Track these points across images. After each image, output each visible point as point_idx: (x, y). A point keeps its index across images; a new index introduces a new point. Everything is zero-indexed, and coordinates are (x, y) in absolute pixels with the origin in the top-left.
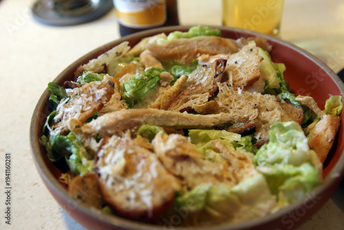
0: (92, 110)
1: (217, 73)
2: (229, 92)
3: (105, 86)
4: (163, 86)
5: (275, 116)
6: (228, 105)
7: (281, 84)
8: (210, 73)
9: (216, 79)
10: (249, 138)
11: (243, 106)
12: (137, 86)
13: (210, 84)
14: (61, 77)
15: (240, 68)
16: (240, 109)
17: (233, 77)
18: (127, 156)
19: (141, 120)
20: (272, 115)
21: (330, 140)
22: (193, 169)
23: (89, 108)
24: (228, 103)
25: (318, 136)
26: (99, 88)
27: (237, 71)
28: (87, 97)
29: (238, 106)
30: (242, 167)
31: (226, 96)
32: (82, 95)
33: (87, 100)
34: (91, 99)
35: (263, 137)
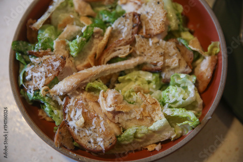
0: (53, 77)
1: (134, 25)
2: (143, 43)
3: (59, 59)
4: (96, 38)
5: (175, 62)
6: (143, 53)
7: (179, 25)
8: (129, 24)
9: (134, 30)
10: (157, 75)
11: (153, 54)
12: (79, 48)
13: (129, 33)
14: (18, 33)
15: (150, 19)
16: (151, 56)
17: (146, 27)
18: (84, 114)
19: (87, 81)
20: (173, 62)
21: (209, 78)
22: (125, 117)
23: (51, 75)
24: (143, 51)
25: (202, 73)
26: (55, 60)
27: (148, 22)
28: (47, 66)
29: (150, 54)
30: (154, 110)
31: (141, 46)
32: (44, 65)
33: (48, 68)
34: (50, 68)
35: (167, 76)
